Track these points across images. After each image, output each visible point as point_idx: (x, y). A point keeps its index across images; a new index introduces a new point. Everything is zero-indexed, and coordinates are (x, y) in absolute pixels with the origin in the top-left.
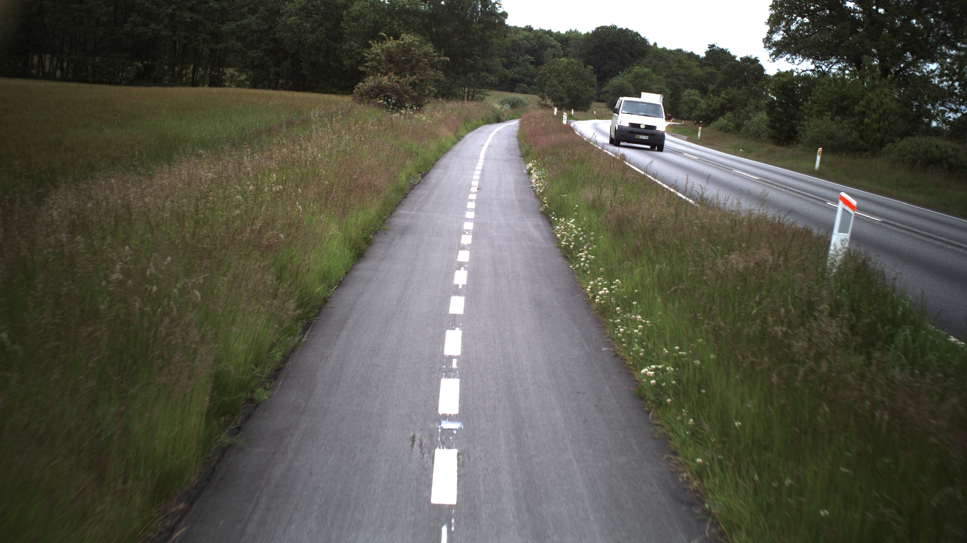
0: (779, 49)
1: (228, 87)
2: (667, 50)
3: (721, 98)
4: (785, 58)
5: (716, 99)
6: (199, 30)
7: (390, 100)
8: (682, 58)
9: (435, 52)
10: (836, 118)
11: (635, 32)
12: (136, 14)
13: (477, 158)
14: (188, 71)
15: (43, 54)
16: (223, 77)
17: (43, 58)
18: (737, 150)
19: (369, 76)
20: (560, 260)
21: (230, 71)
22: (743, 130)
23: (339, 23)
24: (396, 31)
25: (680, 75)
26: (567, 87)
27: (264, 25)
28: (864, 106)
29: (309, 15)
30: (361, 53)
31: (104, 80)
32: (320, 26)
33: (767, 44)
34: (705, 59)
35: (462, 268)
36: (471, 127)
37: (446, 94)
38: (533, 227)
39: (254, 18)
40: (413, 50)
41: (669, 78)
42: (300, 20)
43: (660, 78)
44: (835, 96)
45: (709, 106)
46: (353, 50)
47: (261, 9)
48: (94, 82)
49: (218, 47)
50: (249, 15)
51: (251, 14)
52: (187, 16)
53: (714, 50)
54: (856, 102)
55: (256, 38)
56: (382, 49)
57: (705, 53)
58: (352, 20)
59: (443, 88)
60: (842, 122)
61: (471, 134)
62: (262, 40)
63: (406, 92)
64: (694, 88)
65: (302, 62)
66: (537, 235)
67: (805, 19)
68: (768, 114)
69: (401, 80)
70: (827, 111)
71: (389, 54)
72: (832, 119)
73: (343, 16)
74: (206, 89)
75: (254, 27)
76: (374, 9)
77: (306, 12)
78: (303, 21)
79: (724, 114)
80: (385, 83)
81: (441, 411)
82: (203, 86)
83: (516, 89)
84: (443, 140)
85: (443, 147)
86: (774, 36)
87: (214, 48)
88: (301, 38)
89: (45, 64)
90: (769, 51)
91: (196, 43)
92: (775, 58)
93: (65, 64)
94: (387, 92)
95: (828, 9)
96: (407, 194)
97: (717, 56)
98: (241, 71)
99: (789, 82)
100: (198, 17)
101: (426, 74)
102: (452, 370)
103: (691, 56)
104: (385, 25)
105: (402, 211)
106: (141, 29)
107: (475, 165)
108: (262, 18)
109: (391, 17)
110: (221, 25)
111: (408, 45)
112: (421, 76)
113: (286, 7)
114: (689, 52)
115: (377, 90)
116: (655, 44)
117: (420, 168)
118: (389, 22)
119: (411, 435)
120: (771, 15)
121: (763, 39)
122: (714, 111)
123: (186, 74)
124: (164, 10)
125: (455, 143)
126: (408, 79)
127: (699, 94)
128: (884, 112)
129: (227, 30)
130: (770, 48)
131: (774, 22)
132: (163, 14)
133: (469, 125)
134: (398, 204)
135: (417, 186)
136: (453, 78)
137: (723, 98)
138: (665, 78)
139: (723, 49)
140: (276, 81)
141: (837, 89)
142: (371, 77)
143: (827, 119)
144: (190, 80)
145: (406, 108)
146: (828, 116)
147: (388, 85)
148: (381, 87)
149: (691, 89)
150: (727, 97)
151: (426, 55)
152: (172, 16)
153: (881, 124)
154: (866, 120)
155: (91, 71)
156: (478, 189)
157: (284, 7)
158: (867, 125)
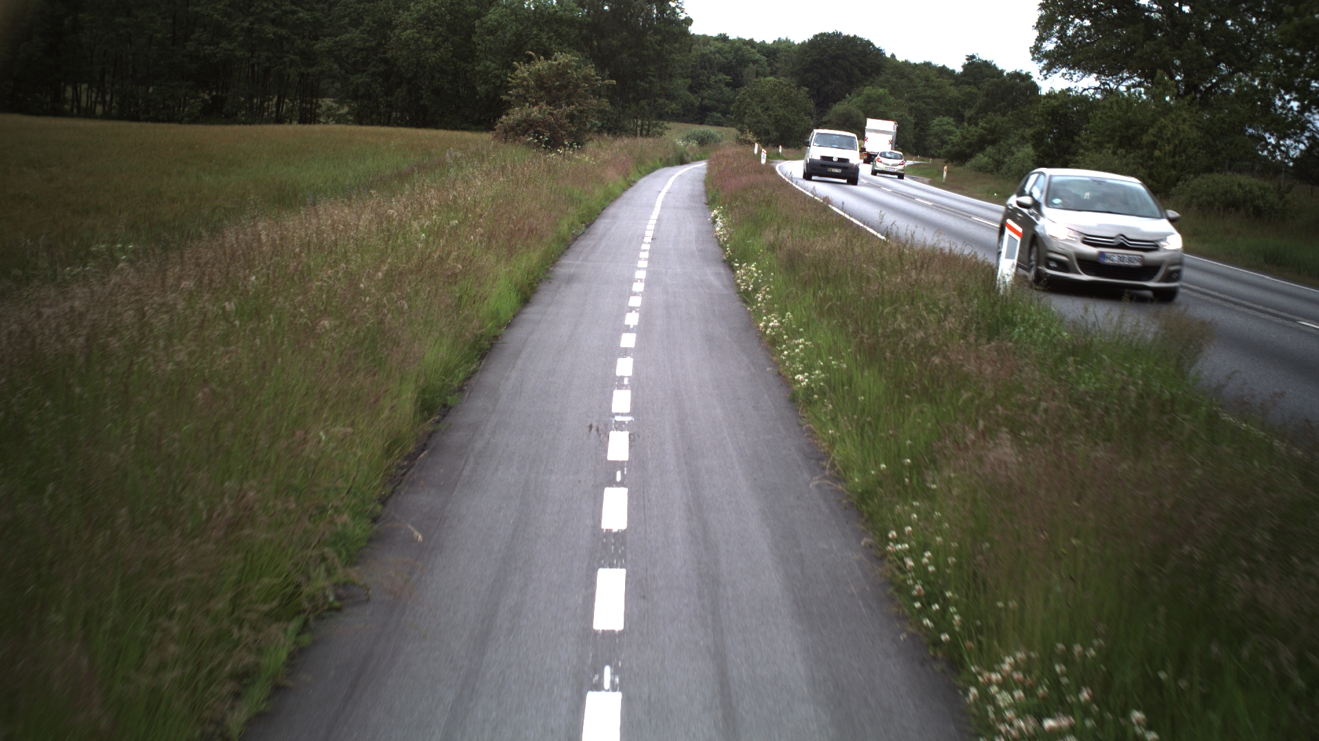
0: (1053, 61)
1: (324, 123)
2: (910, 64)
3: (979, 127)
4: (1060, 74)
5: (973, 129)
6: (285, 49)
7: (541, 137)
8: (930, 74)
9: (597, 75)
10: (1120, 151)
11: (866, 39)
12: (202, 29)
13: (652, 206)
14: (270, 103)
15: (78, 84)
16: (317, 111)
17: (79, 89)
18: (990, 195)
19: (514, 107)
20: (739, 304)
21: (327, 102)
22: (1004, 169)
23: (471, 37)
24: (545, 47)
25: (928, 97)
26: (775, 115)
27: (371, 41)
28: (1154, 135)
29: (430, 27)
30: (500, 76)
31: (161, 117)
32: (445, 41)
33: (1036, 56)
34: (963, 74)
35: (634, 311)
36: (645, 170)
37: (614, 128)
38: (714, 276)
39: (358, 31)
40: (569, 73)
41: (912, 101)
42: (418, 33)
43: (900, 102)
44: (1119, 122)
45: (964, 138)
46: (489, 73)
47: (367, 20)
48: (147, 120)
49: (311, 70)
50: (351, 28)
51: (353, 27)
52: (269, 31)
53: (974, 62)
54: (1144, 130)
55: (361, 58)
56: (531, 72)
57: (962, 66)
58: (487, 32)
59: (609, 120)
60: (1127, 157)
61: (645, 179)
62: (369, 61)
63: (562, 126)
64: (947, 115)
65: (422, 89)
66: (716, 283)
67: (1085, 21)
68: (1035, 147)
69: (555, 112)
70: (1108, 142)
71: (539, 78)
72: (1114, 153)
73: (475, 28)
74: (295, 128)
75: (359, 44)
76: (516, 17)
77: (427, 22)
78: (422, 35)
79: (985, 149)
80: (535, 116)
81: (614, 411)
82: (291, 123)
83: (707, 119)
84: (611, 185)
85: (610, 194)
86: (1044, 44)
87: (306, 72)
88: (421, 57)
89: (81, 97)
90: (1039, 64)
91: (282, 67)
92: (1047, 74)
93: (108, 98)
94: (538, 126)
95: (1115, 8)
96: (570, 245)
97: (978, 70)
98: (341, 103)
99: (1061, 106)
100: (284, 32)
101: (586, 103)
102: (623, 385)
103: (943, 71)
104: (532, 39)
105: (564, 261)
106: (209, 49)
107: (650, 213)
108: (369, 32)
109: (539, 28)
110: (314, 42)
111: (563, 66)
112: (580, 105)
113: (399, 17)
114: (941, 65)
115: (524, 124)
116: (893, 56)
117: (584, 217)
118: (536, 35)
119: (589, 424)
120: (1040, 17)
121: (1031, 48)
122: (970, 145)
123: (268, 107)
124: (239, 24)
125: (624, 190)
126: (564, 110)
127: (954, 123)
128: (1181, 142)
129: (323, 49)
130: (1040, 60)
131: (1044, 26)
132: (237, 29)
133: (643, 168)
134: (561, 254)
135: (582, 237)
136: (623, 107)
137: (982, 128)
138: (907, 101)
139: (986, 61)
140: (387, 115)
141: (1121, 114)
142: (516, 109)
143: (1107, 152)
144: (274, 115)
145: (565, 146)
146: (1109, 148)
147: (539, 118)
148: (530, 121)
149: (943, 116)
150: (988, 126)
151: (586, 78)
152: (249, 31)
153: (1177, 158)
154: (1157, 153)
155: (143, 105)
156: (652, 239)
157: (397, 16)
158: (1158, 159)
